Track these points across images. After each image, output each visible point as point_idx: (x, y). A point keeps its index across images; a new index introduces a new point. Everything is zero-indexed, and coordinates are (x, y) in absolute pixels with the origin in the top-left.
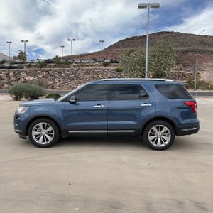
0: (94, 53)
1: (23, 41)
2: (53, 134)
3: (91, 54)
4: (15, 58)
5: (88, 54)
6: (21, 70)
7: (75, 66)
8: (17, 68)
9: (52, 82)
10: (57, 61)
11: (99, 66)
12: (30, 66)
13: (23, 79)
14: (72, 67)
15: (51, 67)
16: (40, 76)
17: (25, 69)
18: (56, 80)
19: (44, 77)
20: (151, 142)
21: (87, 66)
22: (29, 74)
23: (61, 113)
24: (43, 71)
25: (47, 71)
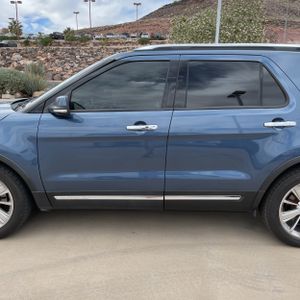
0: (126, 24)
1: (12, 2)
2: (11, 203)
3: (119, 26)
4: (5, 31)
5: (116, 27)
6: (13, 48)
7: (95, 44)
8: (7, 46)
9: (60, 69)
10: (69, 37)
11: (133, 43)
12: (27, 43)
13: (15, 64)
14: (91, 45)
15: (59, 44)
16: (43, 59)
17: (19, 47)
18: (67, 66)
19: (48, 60)
20: (286, 228)
21: (114, 44)
22: (25, 56)
23: (31, 146)
24: (46, 51)
25: (53, 51)
